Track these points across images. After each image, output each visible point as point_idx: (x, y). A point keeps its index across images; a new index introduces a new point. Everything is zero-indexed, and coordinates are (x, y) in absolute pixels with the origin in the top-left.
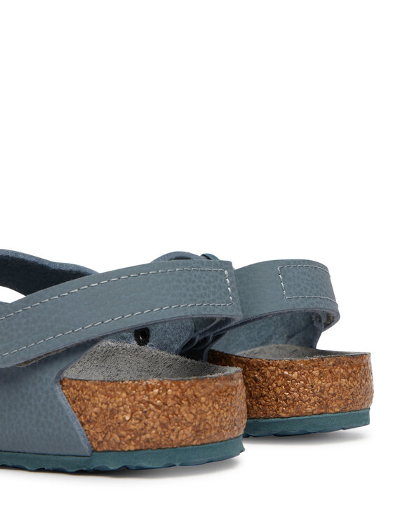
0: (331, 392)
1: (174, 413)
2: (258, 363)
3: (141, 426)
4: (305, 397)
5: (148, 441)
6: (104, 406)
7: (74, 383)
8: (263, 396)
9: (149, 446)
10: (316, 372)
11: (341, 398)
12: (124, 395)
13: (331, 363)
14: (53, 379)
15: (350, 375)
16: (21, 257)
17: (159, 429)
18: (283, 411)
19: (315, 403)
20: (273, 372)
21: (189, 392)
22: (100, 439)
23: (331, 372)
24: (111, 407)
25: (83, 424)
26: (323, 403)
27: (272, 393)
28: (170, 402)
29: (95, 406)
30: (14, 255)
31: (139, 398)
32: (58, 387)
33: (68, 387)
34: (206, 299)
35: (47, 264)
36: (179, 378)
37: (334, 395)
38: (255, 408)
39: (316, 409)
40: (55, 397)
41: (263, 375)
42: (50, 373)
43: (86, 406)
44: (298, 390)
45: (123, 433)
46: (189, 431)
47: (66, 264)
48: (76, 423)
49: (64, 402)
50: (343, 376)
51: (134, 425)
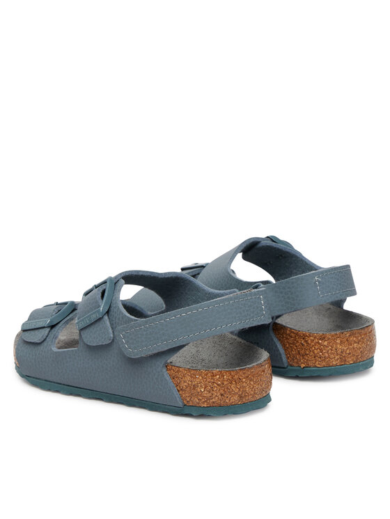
0: (348, 352)
1: (228, 388)
2: (304, 335)
3: (210, 394)
4: (332, 356)
5: (214, 402)
6: (190, 383)
7: (173, 368)
8: (307, 355)
9: (214, 405)
10: (338, 341)
11: (354, 355)
12: (201, 378)
13: (348, 335)
14: (161, 365)
15: (359, 341)
16: (141, 273)
17: (220, 396)
18: (319, 364)
19: (338, 359)
20: (312, 341)
21: (236, 377)
22: (188, 400)
23: (347, 340)
24: (193, 383)
25: (179, 391)
26: (343, 359)
27: (312, 353)
28: (225, 383)
29: (185, 382)
30: (136, 274)
31: (209, 380)
32: (164, 370)
33: (170, 370)
34: (248, 317)
35: (156, 275)
36: (230, 369)
37: (350, 354)
38: (302, 361)
39: (338, 362)
40: (163, 375)
41: (306, 341)
42: (160, 363)
43: (180, 382)
44: (328, 351)
45: (201, 398)
46: (236, 398)
47: (169, 273)
48: (175, 390)
49: (168, 378)
50: (355, 342)
51: (206, 394)
